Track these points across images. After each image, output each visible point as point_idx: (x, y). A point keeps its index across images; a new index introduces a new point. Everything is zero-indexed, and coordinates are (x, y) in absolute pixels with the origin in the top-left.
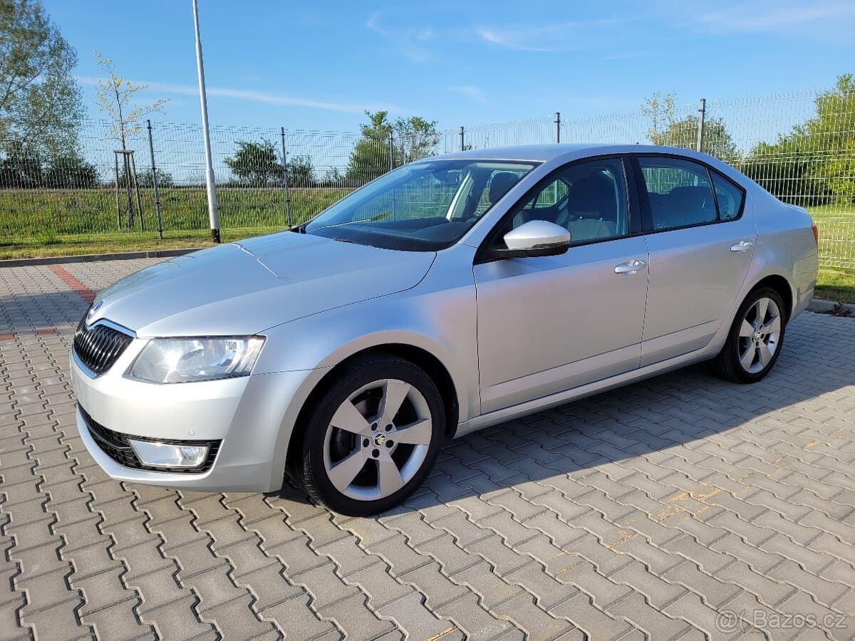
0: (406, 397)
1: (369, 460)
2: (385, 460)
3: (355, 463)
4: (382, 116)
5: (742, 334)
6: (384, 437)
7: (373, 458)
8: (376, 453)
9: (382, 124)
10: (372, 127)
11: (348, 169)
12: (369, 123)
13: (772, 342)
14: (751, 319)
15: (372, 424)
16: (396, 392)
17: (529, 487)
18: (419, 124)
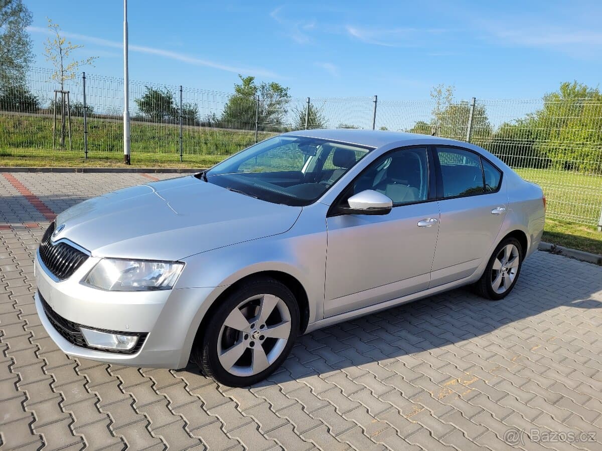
0: (276, 306)
1: (247, 349)
2: (258, 349)
3: (238, 351)
4: (250, 80)
5: (494, 268)
6: (258, 333)
7: (250, 347)
8: (252, 344)
9: (250, 85)
10: (243, 87)
11: (223, 115)
12: (241, 83)
13: (512, 273)
14: (501, 257)
15: (252, 324)
16: (269, 302)
17: (352, 370)
18: (276, 88)
